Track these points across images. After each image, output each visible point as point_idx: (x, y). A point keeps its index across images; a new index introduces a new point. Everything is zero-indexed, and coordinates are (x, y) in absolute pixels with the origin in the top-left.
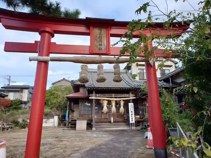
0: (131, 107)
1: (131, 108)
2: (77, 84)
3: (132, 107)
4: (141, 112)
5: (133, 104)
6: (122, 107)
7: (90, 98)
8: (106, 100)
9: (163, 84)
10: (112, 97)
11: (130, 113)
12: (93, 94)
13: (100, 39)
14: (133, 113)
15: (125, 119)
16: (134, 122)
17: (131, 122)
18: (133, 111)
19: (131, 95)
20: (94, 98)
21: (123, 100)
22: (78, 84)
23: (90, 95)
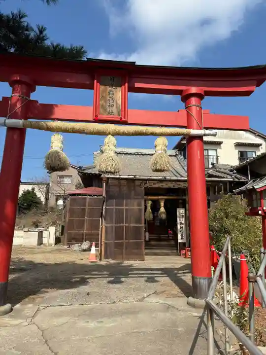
2: (89, 172)
3: (183, 216)
9: (235, 176)
13: (111, 96)
16: (185, 240)
17: (179, 241)
18: (184, 222)
21: (164, 200)
22: (91, 173)
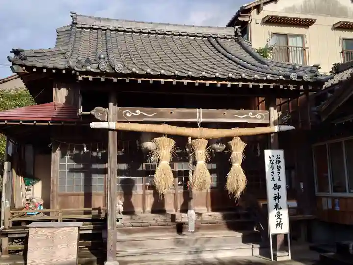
0: (275, 166)
1: (276, 170)
3: (279, 168)
4: (302, 187)
5: (281, 152)
6: (237, 166)
7: (93, 125)
8: (169, 136)
10: (194, 125)
11: (271, 193)
12: (107, 106)
14: (283, 192)
15: (240, 212)
16: (286, 229)
17: (273, 230)
18: (283, 183)
19: (274, 114)
20: (113, 125)
21: (243, 138)
23: (92, 112)
